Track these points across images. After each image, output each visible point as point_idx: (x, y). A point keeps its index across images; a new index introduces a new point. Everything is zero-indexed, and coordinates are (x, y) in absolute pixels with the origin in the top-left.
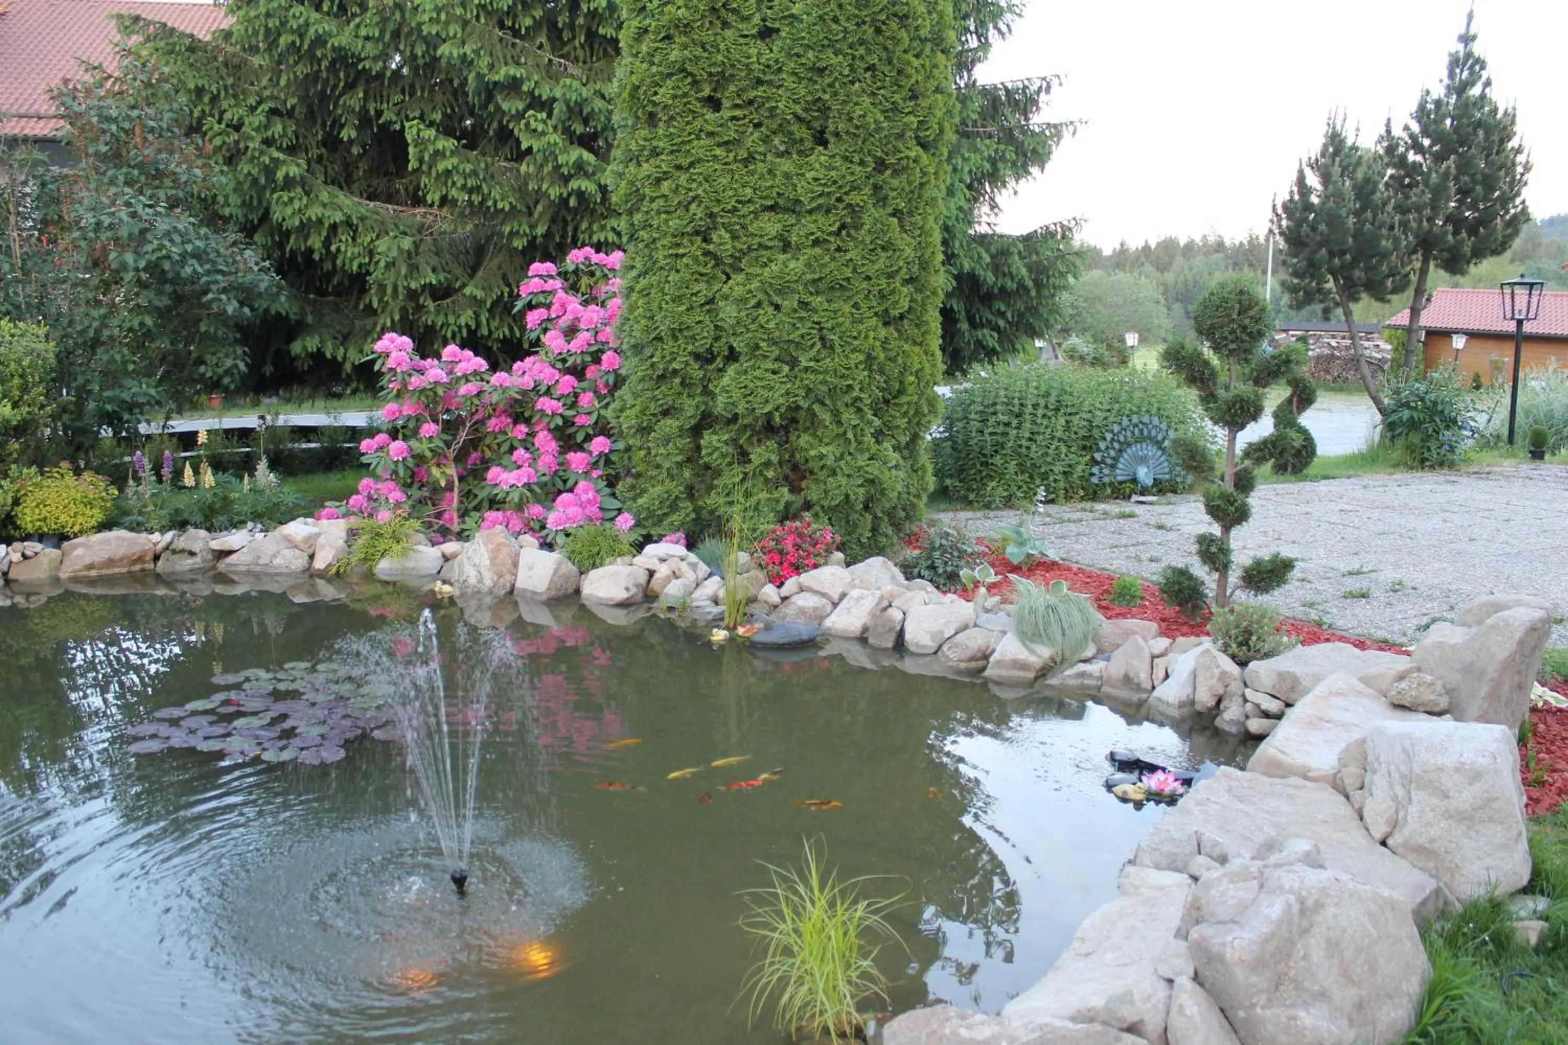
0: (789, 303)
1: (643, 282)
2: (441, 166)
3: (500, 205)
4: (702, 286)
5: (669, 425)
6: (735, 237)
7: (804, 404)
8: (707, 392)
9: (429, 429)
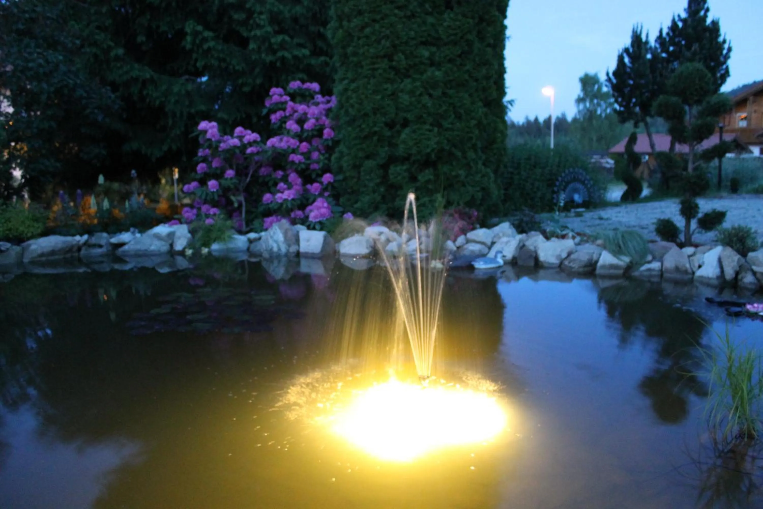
0: (437, 93)
1: (353, 86)
2: (205, 46)
3: (237, 68)
4: (388, 86)
5: (369, 164)
6: (406, 58)
7: (447, 148)
8: (392, 145)
9: (230, 173)
